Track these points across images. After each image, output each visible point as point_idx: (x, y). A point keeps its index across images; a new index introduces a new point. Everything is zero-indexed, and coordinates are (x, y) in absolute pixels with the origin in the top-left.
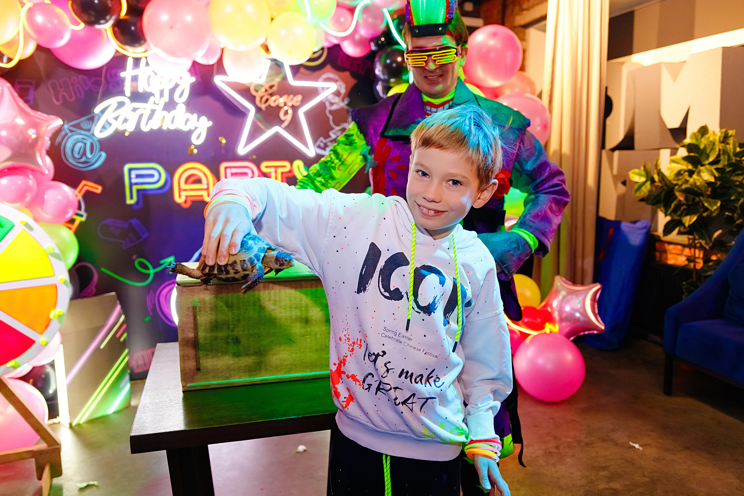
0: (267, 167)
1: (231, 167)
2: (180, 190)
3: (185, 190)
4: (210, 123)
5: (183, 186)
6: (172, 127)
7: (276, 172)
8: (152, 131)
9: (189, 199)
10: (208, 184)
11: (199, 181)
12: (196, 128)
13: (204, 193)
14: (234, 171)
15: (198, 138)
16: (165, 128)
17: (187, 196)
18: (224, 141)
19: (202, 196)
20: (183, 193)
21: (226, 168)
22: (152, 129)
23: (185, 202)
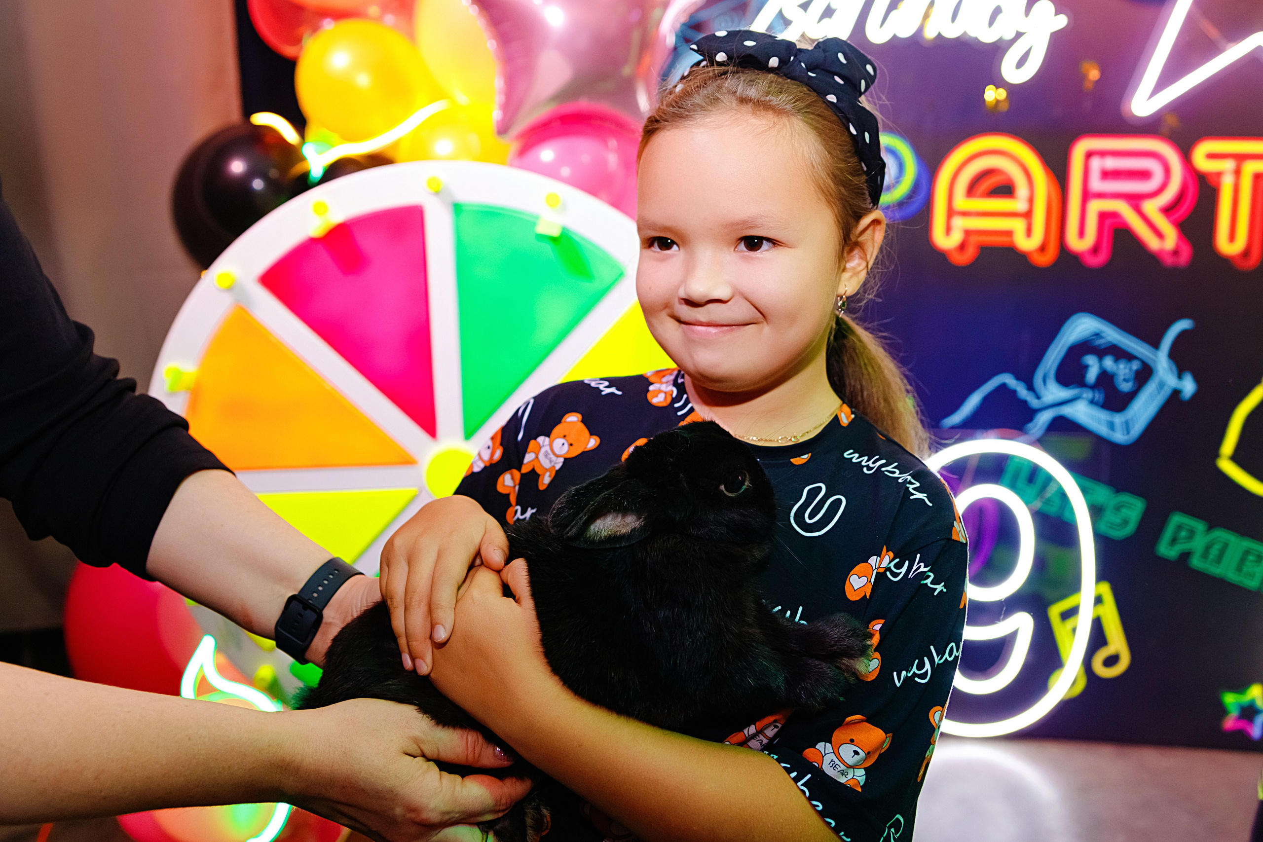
0: (1212, 156)
1: (1103, 154)
2: (951, 213)
3: (965, 214)
4: (1062, 21)
5: (962, 203)
6: (952, 32)
7: (1238, 172)
8: (895, 43)
9: (973, 239)
10: (1031, 200)
11: (1006, 190)
12: (1019, 35)
13: (1018, 226)
14: (1111, 163)
15: (1021, 63)
16: (930, 34)
17: (968, 233)
18: (1094, 74)
19: (1009, 233)
20: (960, 223)
21: (1089, 155)
22: (895, 37)
23: (962, 247)
